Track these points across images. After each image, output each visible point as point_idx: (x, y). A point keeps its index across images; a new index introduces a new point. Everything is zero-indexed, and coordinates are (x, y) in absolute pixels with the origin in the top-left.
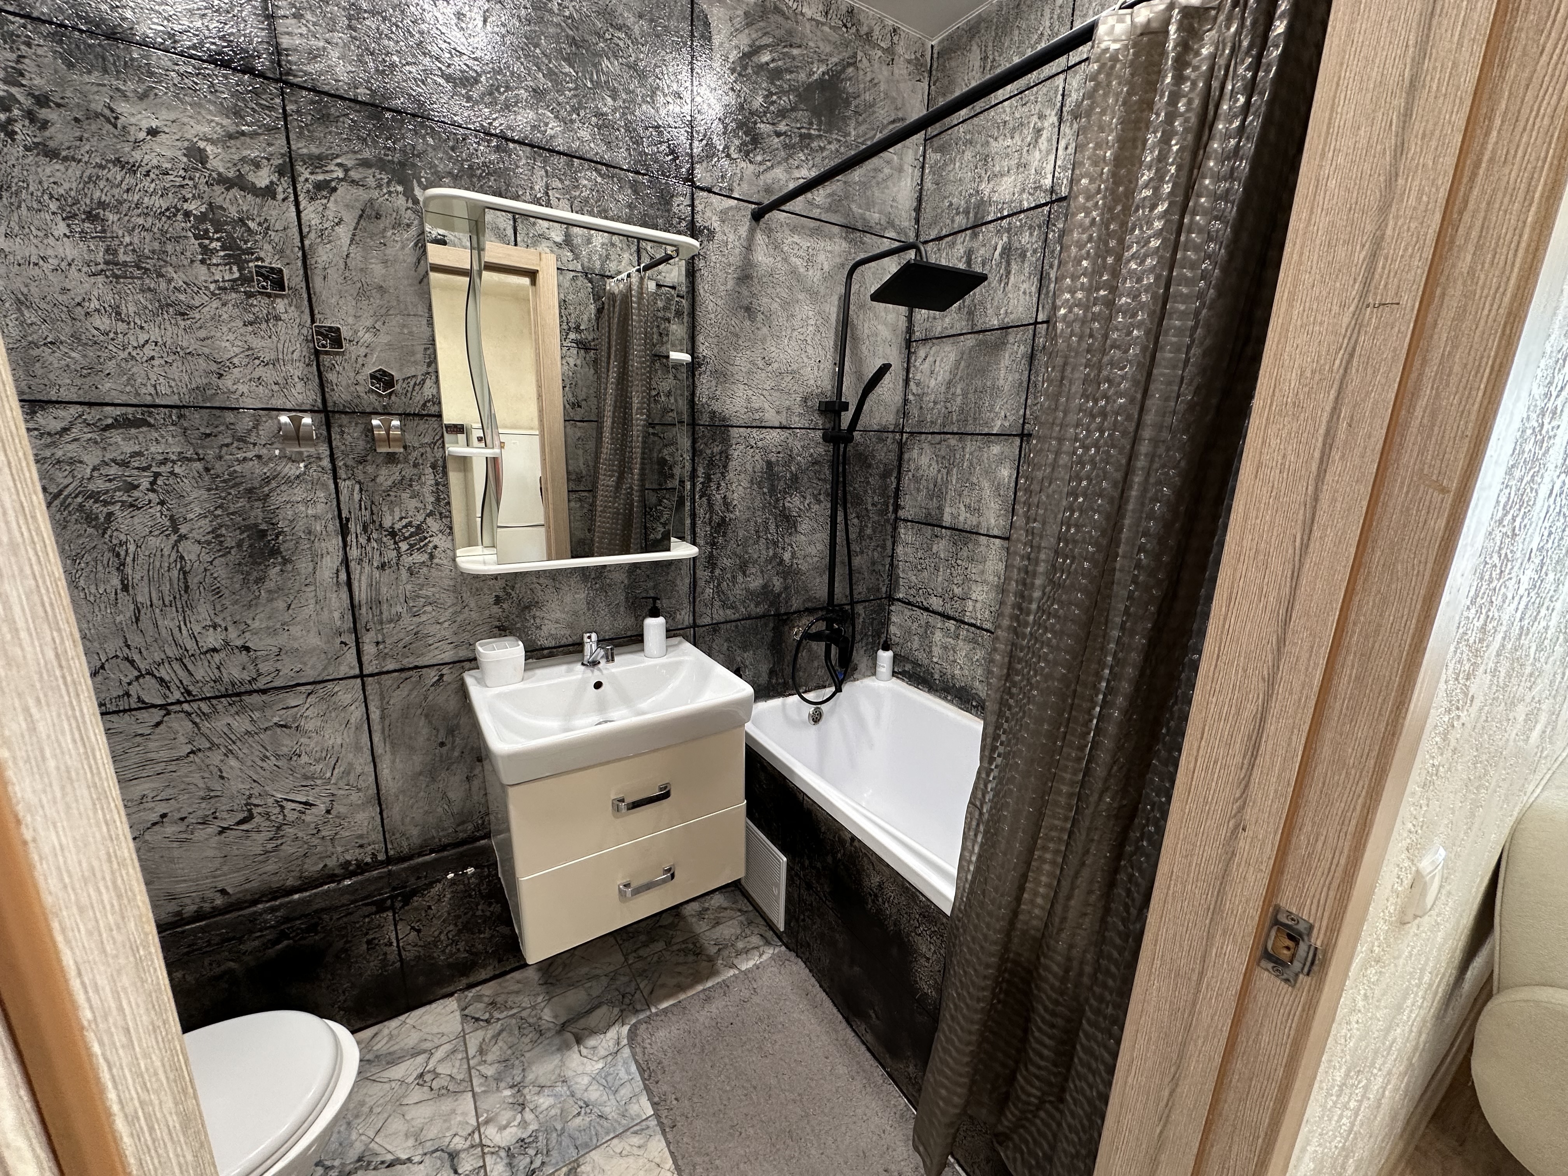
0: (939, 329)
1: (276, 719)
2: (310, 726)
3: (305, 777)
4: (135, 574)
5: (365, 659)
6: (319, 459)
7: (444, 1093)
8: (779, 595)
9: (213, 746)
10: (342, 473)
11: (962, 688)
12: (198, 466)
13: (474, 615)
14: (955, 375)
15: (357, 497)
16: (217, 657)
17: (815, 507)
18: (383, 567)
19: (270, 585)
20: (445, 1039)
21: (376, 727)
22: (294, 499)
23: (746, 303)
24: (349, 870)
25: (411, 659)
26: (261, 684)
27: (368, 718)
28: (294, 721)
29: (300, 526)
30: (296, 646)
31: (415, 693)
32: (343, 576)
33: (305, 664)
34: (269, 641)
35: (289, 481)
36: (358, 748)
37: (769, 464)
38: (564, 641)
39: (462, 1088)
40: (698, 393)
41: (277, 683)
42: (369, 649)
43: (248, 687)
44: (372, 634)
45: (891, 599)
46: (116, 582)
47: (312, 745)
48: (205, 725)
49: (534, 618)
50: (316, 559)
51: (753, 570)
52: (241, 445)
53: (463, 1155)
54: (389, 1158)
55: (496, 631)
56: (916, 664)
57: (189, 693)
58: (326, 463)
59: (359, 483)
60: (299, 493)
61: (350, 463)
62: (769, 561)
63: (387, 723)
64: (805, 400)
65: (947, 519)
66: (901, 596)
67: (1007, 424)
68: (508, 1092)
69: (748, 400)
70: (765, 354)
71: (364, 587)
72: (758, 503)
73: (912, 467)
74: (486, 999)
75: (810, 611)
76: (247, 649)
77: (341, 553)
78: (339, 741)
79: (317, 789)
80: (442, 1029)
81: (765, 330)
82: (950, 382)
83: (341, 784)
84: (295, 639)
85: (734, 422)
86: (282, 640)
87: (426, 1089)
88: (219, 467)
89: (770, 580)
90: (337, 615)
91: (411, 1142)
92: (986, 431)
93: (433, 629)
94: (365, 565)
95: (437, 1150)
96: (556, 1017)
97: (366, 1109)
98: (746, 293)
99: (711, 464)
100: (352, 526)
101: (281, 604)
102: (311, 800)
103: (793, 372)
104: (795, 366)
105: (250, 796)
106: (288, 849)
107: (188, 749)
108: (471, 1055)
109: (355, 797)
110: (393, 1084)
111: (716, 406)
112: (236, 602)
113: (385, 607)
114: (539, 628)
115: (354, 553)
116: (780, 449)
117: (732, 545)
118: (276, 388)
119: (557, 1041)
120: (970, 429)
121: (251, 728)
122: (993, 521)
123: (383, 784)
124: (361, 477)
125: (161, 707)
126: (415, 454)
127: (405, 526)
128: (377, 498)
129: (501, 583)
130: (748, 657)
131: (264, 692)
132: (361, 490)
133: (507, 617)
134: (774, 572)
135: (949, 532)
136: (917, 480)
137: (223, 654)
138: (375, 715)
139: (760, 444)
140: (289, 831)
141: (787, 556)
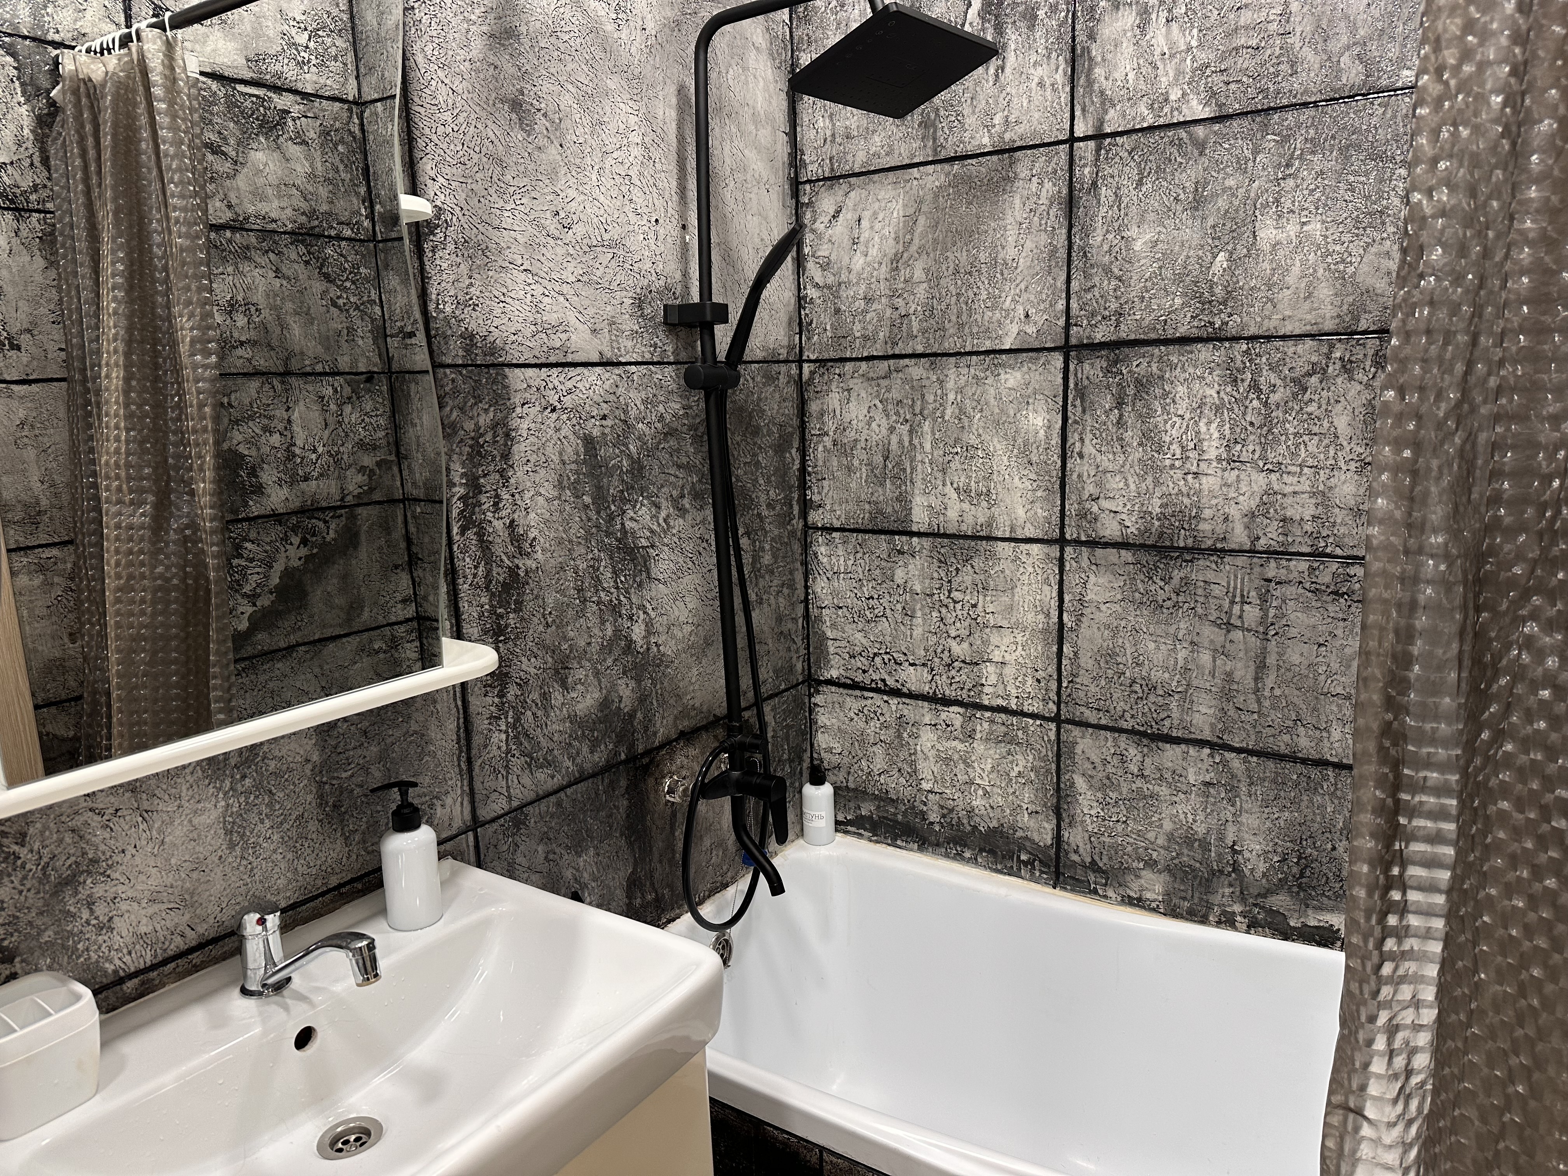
0: (861, 157)
8: (632, 715)
11: (992, 832)
14: (907, 245)
17: (678, 524)
23: (510, 90)
37: (589, 442)
38: (177, 944)
40: (433, 291)
45: (814, 683)
49: (90, 903)
51: (580, 674)
56: (884, 799)
62: (607, 648)
64: (639, 303)
65: (920, 518)
66: (834, 673)
67: (1031, 329)
69: (537, 308)
70: (558, 203)
72: (576, 530)
73: (831, 426)
75: (687, 736)
81: (553, 151)
82: (896, 259)
85: (515, 356)
89: (614, 685)
92: (988, 345)
98: (509, 69)
99: (477, 453)
103: (613, 245)
104: (615, 233)
111: (474, 322)
114: (107, 927)
116: (605, 409)
117: (536, 626)
120: (949, 345)
122: (1021, 512)
130: (587, 861)
134: (617, 669)
135: (926, 542)
136: (843, 449)
139: (568, 401)
141: (638, 632)
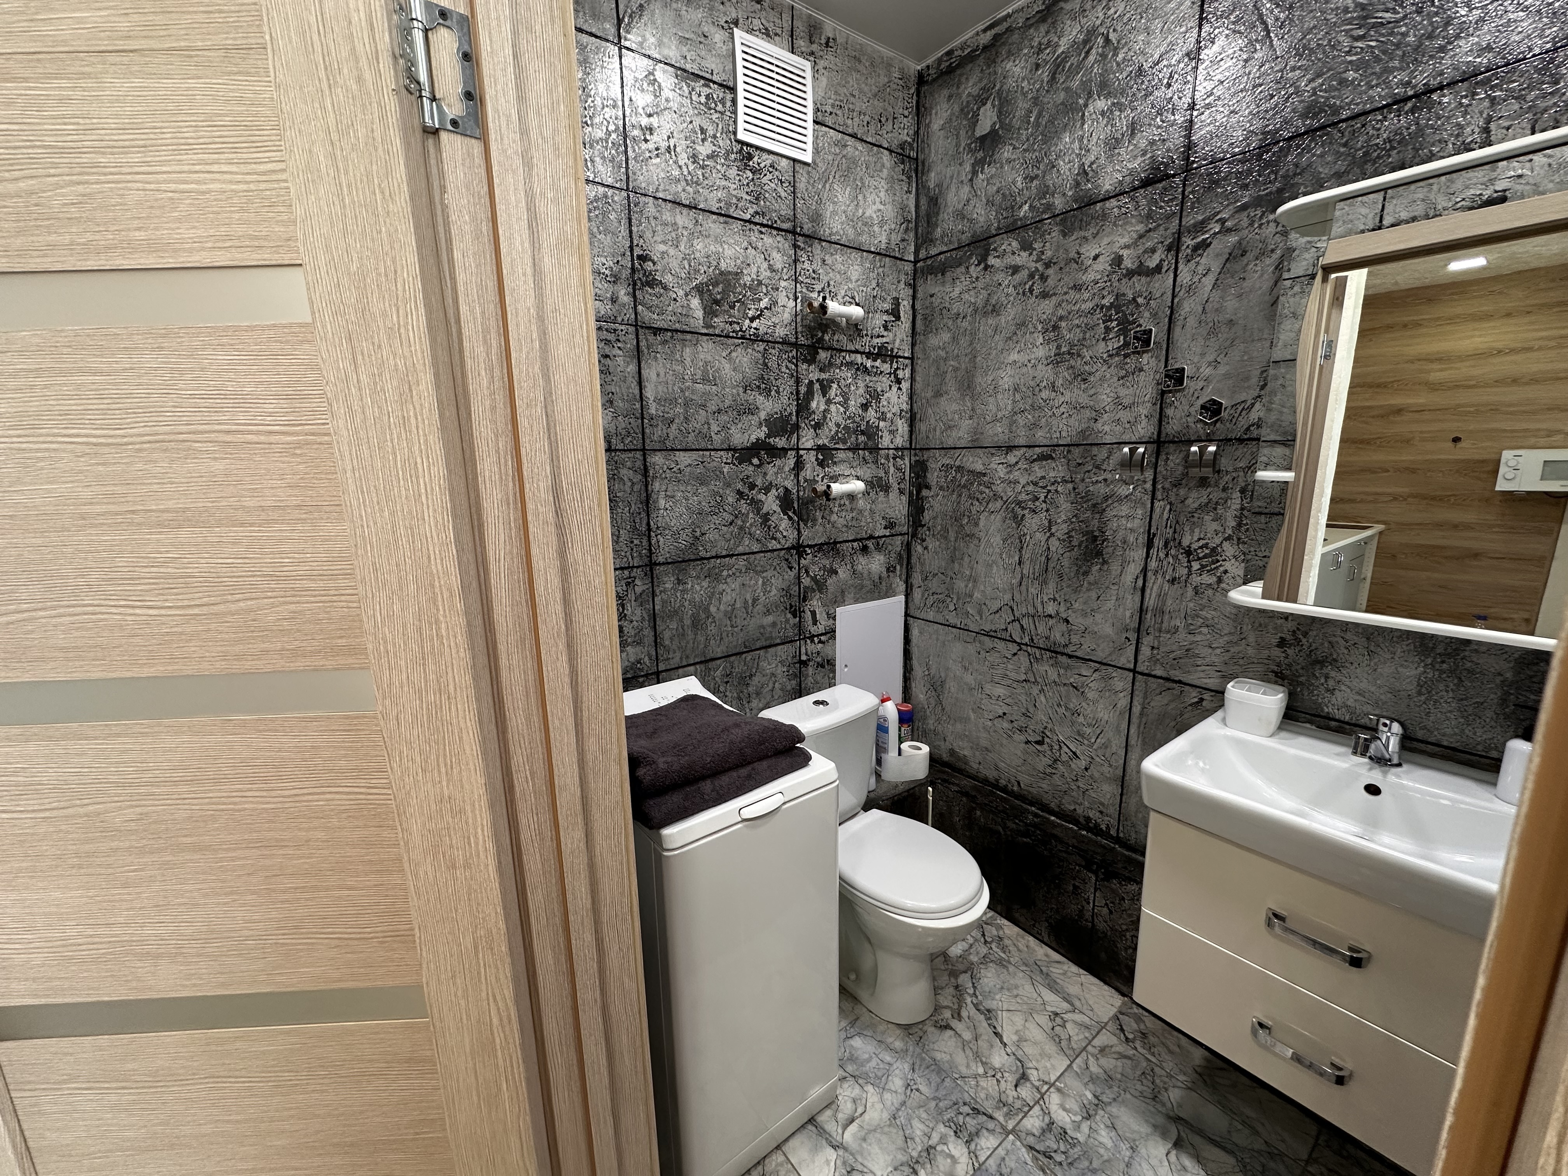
1: (1072, 680)
2: (1091, 695)
3: (1079, 734)
4: (1027, 555)
5: (1141, 658)
6: (1145, 482)
7: (1057, 1040)
9: (1036, 682)
10: (1159, 495)
12: (1070, 486)
13: (1250, 651)
15: (1166, 516)
16: (1051, 622)
18: (1173, 581)
19: (1091, 578)
20: (1090, 1014)
21: (1135, 720)
22: (1120, 514)
24: (1087, 824)
25: (1177, 673)
26: (1069, 650)
27: (1130, 709)
28: (1082, 687)
29: (1120, 535)
30: (1096, 629)
31: (1172, 705)
32: (1140, 583)
33: (1098, 646)
34: (1080, 620)
35: (1120, 500)
36: (1118, 729)
39: (1068, 1052)
41: (1078, 654)
42: (1145, 651)
43: (1061, 649)
44: (1151, 637)
46: (1017, 558)
47: (1089, 711)
48: (1035, 665)
49: (1327, 677)
50: (1124, 563)
52: (1097, 471)
53: (1028, 1084)
54: (999, 1030)
55: (1271, 676)
57: (1032, 640)
58: (1149, 486)
59: (1171, 504)
60: (1124, 509)
61: (1167, 485)
63: (1144, 720)
68: (1090, 1096)
71: (1154, 595)
74: (1142, 1027)
76: (1068, 622)
77: (1142, 563)
78: (1106, 717)
79: (1084, 747)
80: (1095, 1007)
83: (1100, 753)
84: (1097, 624)
86: (1088, 622)
87: (1050, 1024)
88: (1081, 487)
90: (1128, 614)
91: (1015, 1038)
93: (1206, 652)
94: (1159, 577)
95: (1020, 1061)
96: (1180, 1106)
97: (1015, 992)
100: (1156, 541)
101: (1094, 595)
102: (1078, 753)
105: (1046, 728)
106: (1057, 779)
107: (1023, 677)
108: (1093, 1043)
109: (1106, 769)
110: (1039, 999)
112: (1069, 586)
113: (1166, 617)
114: (1332, 691)
115: (1153, 564)
118: (1128, 426)
119: (1160, 1120)
121: (1057, 680)
123: (1129, 770)
124: (1173, 499)
125: (1019, 644)
126: (1226, 479)
127: (1201, 547)
128: (1182, 519)
129: (1291, 625)
131: (1070, 657)
132: (1170, 510)
133: (1290, 665)
137: (1054, 620)
138: (1137, 709)
140: (1059, 765)
